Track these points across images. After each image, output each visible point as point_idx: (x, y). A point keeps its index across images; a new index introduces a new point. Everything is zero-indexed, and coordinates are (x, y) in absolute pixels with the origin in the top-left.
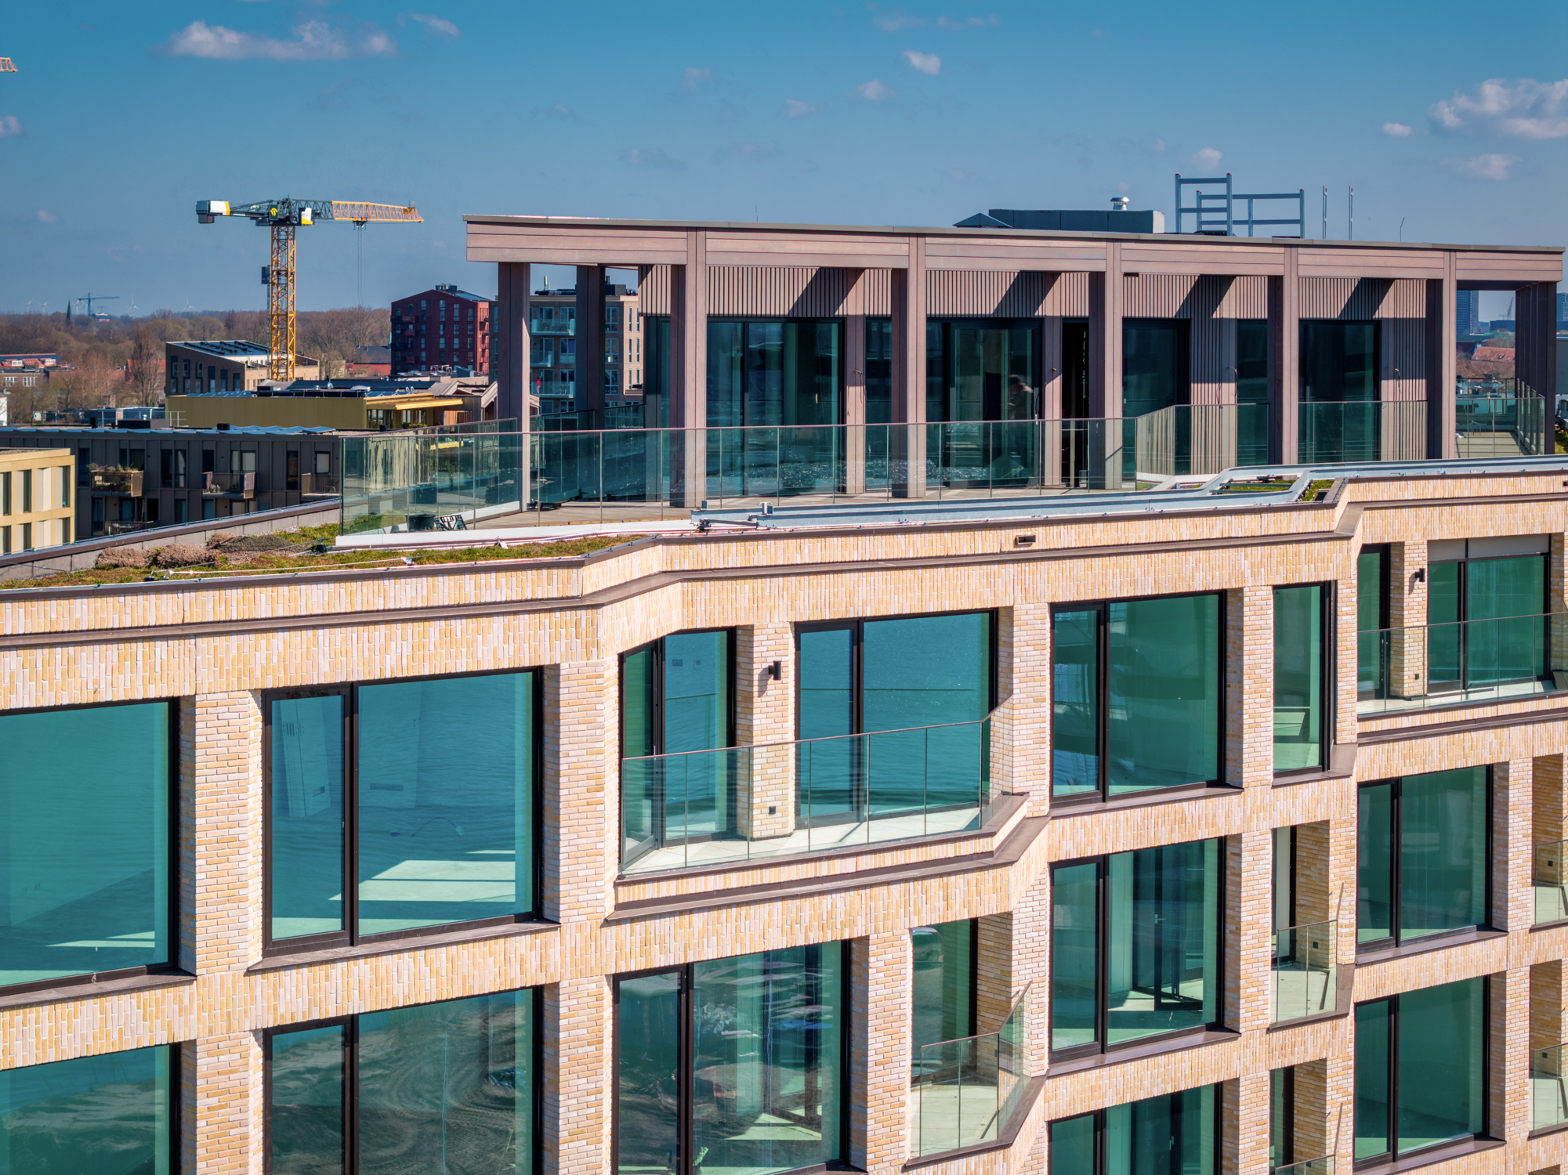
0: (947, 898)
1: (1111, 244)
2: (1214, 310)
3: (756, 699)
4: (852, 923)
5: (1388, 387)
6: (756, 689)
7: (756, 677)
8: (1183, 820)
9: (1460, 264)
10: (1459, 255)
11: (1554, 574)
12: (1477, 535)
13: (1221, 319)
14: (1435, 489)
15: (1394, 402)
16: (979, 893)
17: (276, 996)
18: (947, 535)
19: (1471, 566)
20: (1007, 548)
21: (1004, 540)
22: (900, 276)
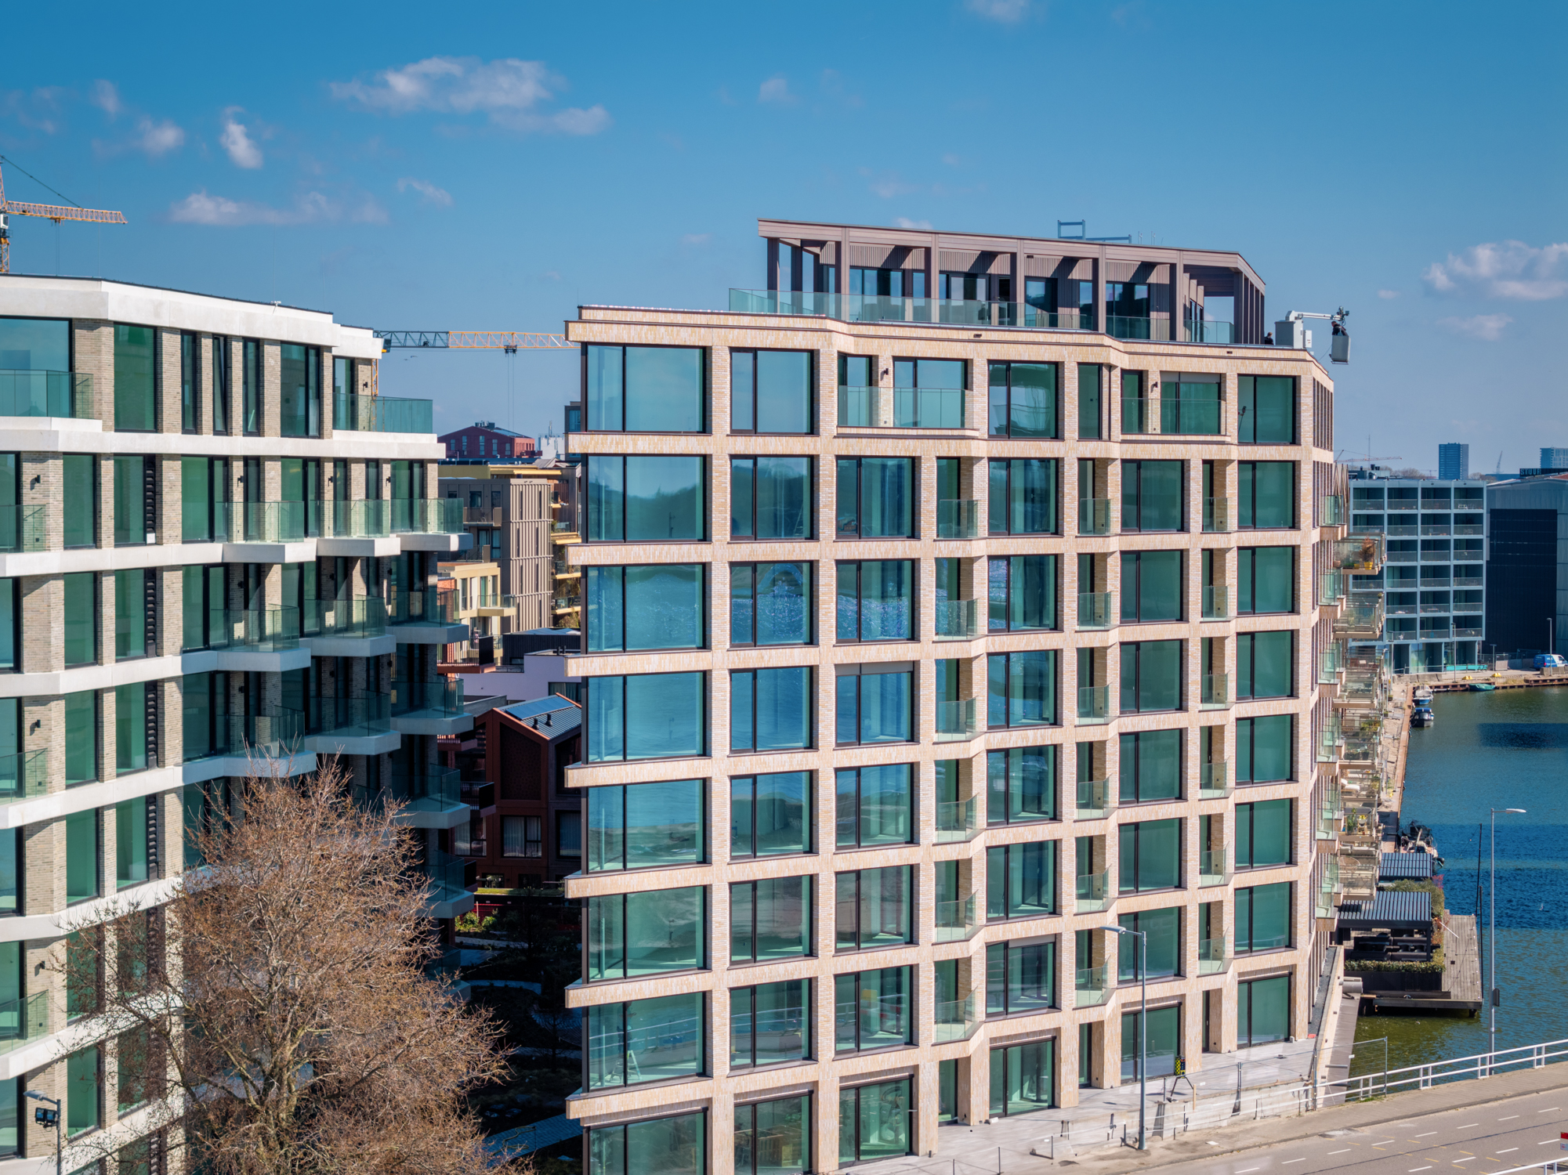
0: (948, 448)
1: (1018, 241)
2: (1068, 275)
3: (880, 381)
4: (917, 451)
5: (1153, 315)
6: (880, 378)
7: (880, 374)
9: (1182, 257)
10: (1183, 253)
11: (1222, 392)
12: (1183, 370)
13: (1071, 280)
15: (1155, 320)
16: (960, 448)
17: (736, 444)
18: (948, 331)
19: (1181, 385)
20: (972, 338)
21: (970, 335)
22: (928, 251)
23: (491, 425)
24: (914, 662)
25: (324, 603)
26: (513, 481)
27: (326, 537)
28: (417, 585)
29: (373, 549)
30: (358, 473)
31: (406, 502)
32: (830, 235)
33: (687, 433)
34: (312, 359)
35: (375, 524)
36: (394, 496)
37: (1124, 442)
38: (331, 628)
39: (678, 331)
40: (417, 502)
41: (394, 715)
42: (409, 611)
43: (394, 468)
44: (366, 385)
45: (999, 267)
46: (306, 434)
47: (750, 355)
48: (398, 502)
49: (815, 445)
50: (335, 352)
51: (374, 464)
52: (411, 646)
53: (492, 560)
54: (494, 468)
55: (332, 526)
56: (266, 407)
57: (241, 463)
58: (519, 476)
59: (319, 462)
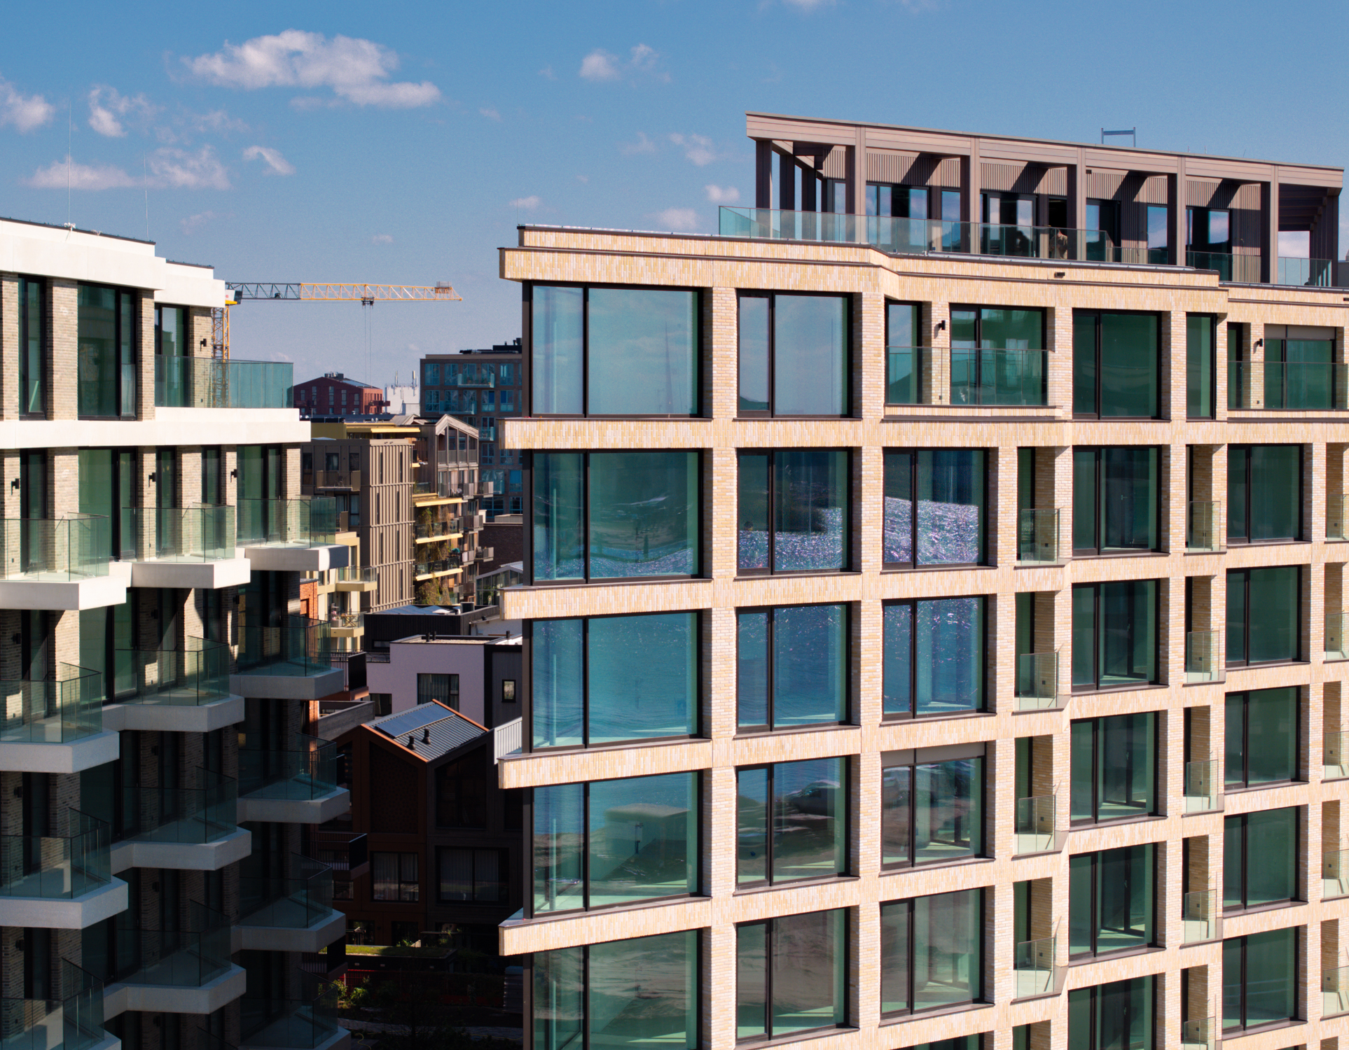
0: (1034, 434)
1: (1080, 149)
2: (1135, 196)
3: (933, 339)
4: (991, 440)
5: (1237, 250)
6: (933, 334)
7: (933, 328)
8: (1140, 433)
9: (1281, 174)
10: (1280, 168)
11: (1338, 352)
12: (1293, 323)
13: (1139, 203)
14: (1268, 295)
15: (1240, 255)
16: (1049, 434)
17: (745, 433)
18: (1021, 267)
19: (1289, 344)
20: (1052, 277)
21: (1049, 273)
22: (965, 160)
23: (340, 376)
24: (986, 743)
25: (143, 655)
26: (373, 442)
27: (146, 560)
28: (273, 615)
29: (211, 577)
30: (192, 466)
31: (259, 503)
32: (837, 137)
33: (677, 418)
34: (125, 308)
35: (215, 536)
36: (241, 494)
37: (1231, 420)
38: (153, 686)
39: (664, 265)
40: (273, 505)
41: (242, 793)
42: (262, 648)
43: (240, 458)
44: (204, 343)
45: (1051, 185)
46: (116, 414)
47: (764, 301)
48: (247, 503)
49: (855, 433)
50: (159, 297)
51: (213, 453)
52: (265, 702)
53: (350, 529)
54: (351, 425)
55: (154, 543)
56: (56, 377)
57: (17, 460)
58: (378, 436)
59: (135, 453)
